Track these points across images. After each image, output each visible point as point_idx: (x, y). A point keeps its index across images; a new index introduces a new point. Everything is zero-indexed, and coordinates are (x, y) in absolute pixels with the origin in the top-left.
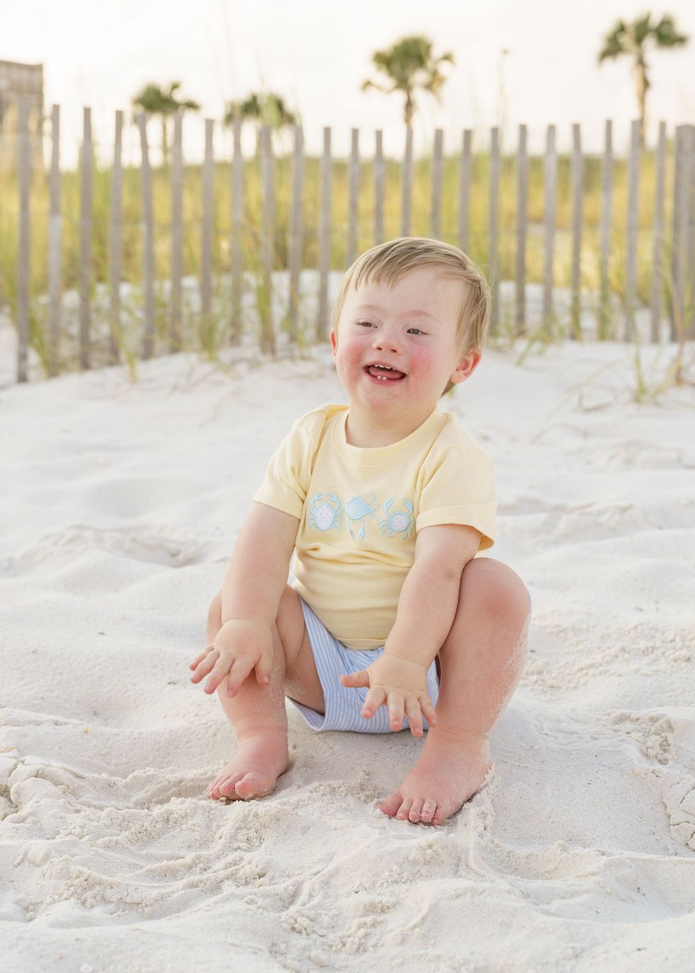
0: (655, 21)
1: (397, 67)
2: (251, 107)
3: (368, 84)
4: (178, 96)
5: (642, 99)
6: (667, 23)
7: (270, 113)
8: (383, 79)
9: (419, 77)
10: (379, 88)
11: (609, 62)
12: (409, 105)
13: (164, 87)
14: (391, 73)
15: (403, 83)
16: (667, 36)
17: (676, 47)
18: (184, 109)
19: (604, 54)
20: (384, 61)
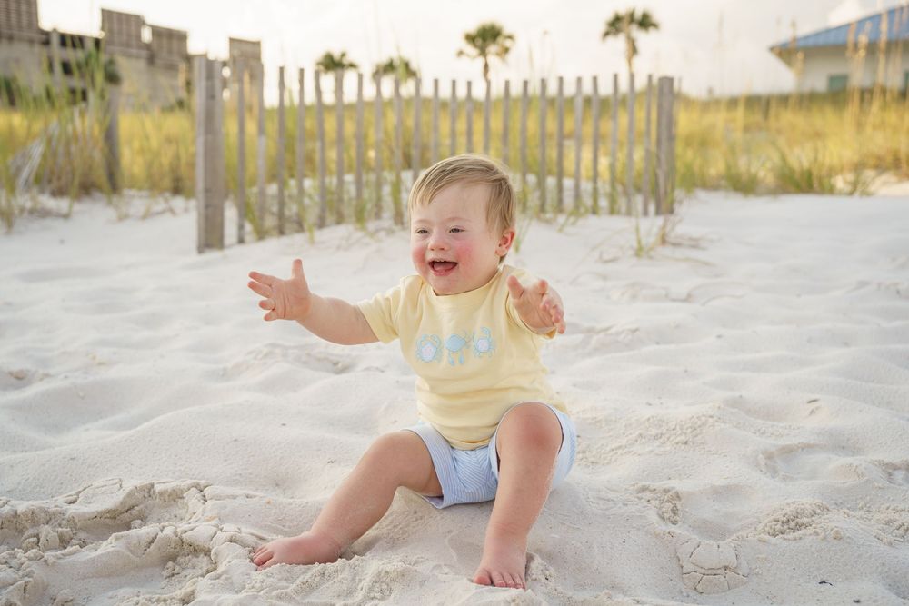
0: (638, 15)
1: (479, 42)
2: (389, 67)
3: (461, 53)
4: (345, 61)
5: (630, 61)
6: (646, 16)
7: (401, 70)
8: (471, 50)
9: (492, 49)
10: (468, 56)
11: (610, 39)
12: (486, 66)
13: (336, 55)
14: (475, 46)
15: (483, 53)
16: (645, 22)
17: (652, 30)
18: (347, 68)
19: (606, 34)
20: (471, 39)
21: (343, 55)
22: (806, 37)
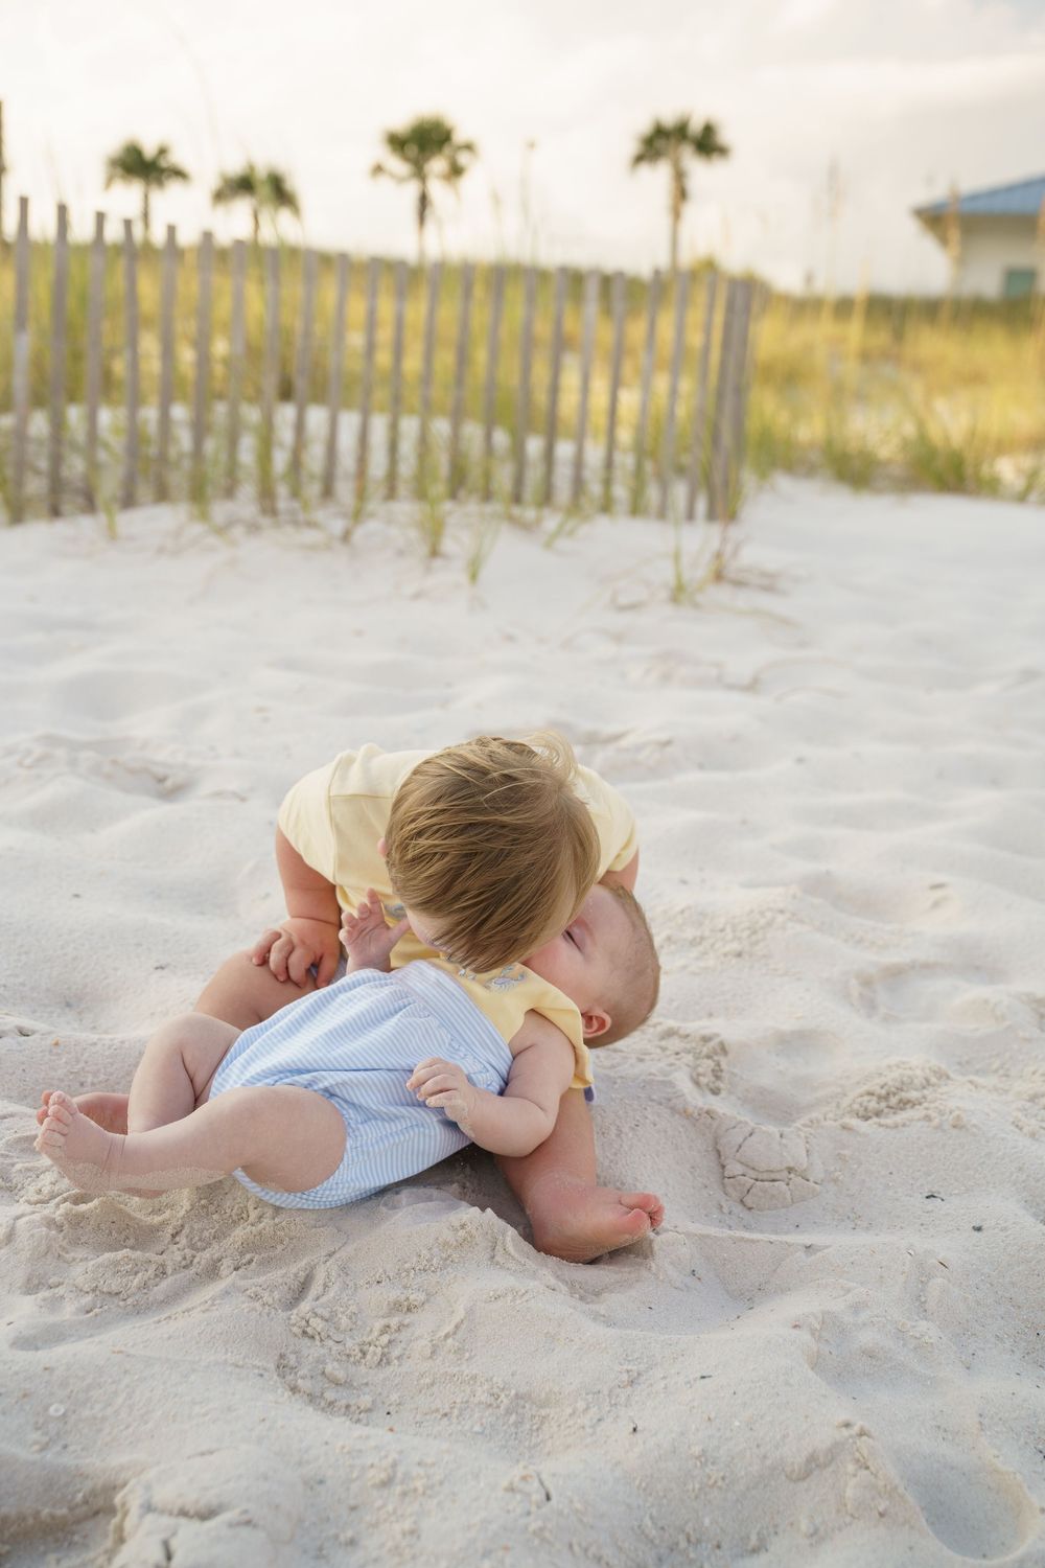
0: (696, 126)
1: (413, 150)
2: (243, 185)
3: (378, 169)
4: (163, 164)
5: (676, 214)
6: (709, 130)
7: (265, 190)
8: (397, 165)
9: (437, 165)
10: (392, 176)
11: (645, 169)
12: (424, 201)
13: (149, 150)
14: (406, 159)
15: (420, 174)
16: (707, 144)
17: (715, 157)
18: (169, 176)
19: (639, 159)
20: (397, 143)
21: (162, 151)
22: (974, 197)
